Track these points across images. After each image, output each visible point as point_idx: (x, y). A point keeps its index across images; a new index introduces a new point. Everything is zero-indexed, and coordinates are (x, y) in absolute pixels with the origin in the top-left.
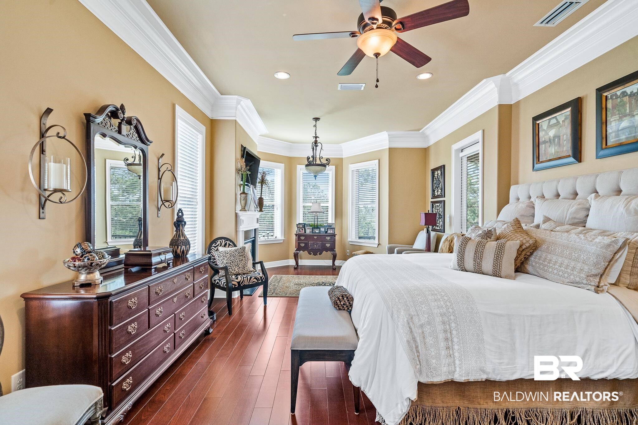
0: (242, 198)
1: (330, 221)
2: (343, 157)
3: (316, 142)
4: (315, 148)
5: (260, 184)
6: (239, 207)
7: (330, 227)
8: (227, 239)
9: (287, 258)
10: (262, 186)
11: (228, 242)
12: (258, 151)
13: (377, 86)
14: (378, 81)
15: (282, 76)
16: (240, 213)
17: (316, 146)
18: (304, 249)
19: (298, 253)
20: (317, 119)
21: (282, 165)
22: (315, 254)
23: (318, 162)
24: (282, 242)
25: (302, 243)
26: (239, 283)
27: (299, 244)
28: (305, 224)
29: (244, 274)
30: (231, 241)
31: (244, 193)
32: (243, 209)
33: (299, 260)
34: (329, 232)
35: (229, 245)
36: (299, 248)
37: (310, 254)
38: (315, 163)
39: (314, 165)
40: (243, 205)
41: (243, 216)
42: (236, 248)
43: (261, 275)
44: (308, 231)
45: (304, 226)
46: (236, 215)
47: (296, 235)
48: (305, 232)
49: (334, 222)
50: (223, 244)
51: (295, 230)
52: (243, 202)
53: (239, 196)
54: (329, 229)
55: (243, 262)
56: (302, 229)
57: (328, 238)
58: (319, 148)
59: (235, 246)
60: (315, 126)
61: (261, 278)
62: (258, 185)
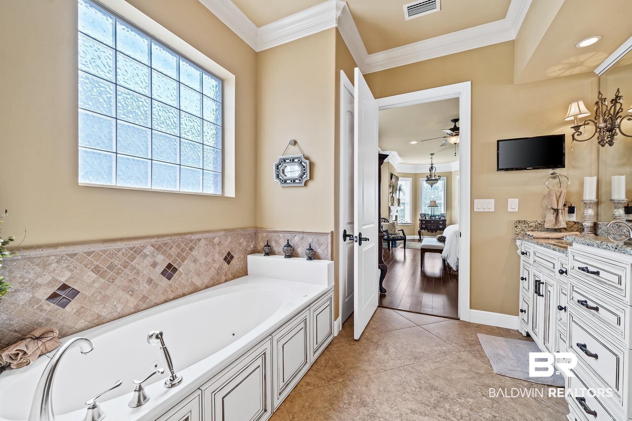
0: (392, 199)
1: (443, 212)
2: (452, 171)
3: (432, 167)
4: (431, 170)
5: (398, 191)
6: (390, 204)
7: (442, 215)
8: (385, 219)
9: (414, 235)
10: (399, 192)
11: (386, 220)
12: (397, 173)
13: (455, 155)
14: (455, 153)
15: (414, 143)
16: (391, 207)
17: (432, 169)
18: (424, 229)
19: (421, 231)
20: (432, 154)
21: (411, 179)
22: (432, 232)
23: (433, 178)
24: (410, 224)
25: (423, 225)
26: (393, 237)
27: (421, 226)
28: (425, 214)
29: (395, 235)
30: (387, 220)
31: (392, 197)
32: (392, 205)
33: (422, 236)
34: (442, 218)
35: (386, 222)
36: (422, 228)
37: (429, 232)
38: (431, 179)
39: (430, 180)
40: (392, 203)
41: (392, 208)
42: (389, 223)
43: (403, 236)
44: (427, 218)
45: (425, 215)
46: (389, 207)
47: (420, 220)
48: (426, 219)
49: (445, 213)
50: (384, 221)
51: (419, 217)
52: (392, 201)
53: (390, 199)
54: (442, 217)
55: (394, 229)
56: (424, 217)
57: (441, 222)
58: (434, 171)
59: (389, 222)
60: (431, 158)
61: (403, 237)
62: (398, 192)
